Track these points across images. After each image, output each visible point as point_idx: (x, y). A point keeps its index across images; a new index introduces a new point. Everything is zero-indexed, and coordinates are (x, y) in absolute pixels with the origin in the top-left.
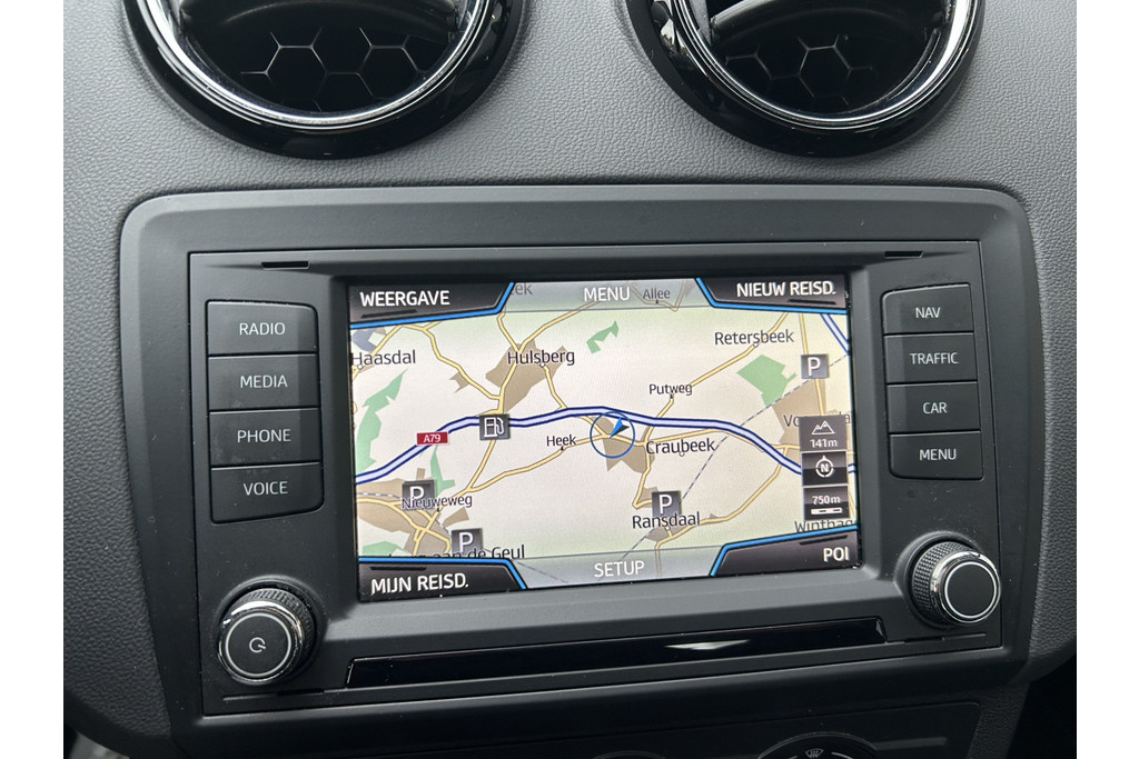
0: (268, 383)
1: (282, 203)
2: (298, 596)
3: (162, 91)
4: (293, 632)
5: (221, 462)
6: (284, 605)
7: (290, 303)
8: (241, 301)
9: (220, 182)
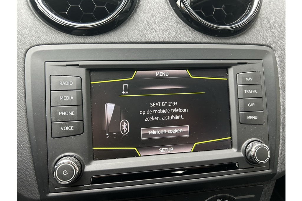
0: (68, 98)
1: (72, 48)
2: (76, 159)
3: (37, 16)
4: (75, 169)
5: (54, 121)
6: (73, 161)
7: (74, 76)
8: (60, 75)
9: (54, 42)
